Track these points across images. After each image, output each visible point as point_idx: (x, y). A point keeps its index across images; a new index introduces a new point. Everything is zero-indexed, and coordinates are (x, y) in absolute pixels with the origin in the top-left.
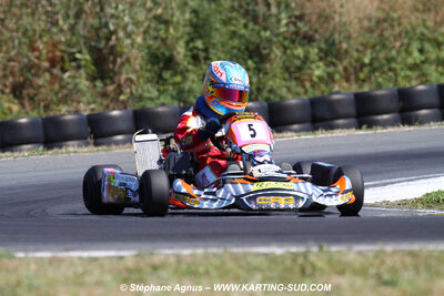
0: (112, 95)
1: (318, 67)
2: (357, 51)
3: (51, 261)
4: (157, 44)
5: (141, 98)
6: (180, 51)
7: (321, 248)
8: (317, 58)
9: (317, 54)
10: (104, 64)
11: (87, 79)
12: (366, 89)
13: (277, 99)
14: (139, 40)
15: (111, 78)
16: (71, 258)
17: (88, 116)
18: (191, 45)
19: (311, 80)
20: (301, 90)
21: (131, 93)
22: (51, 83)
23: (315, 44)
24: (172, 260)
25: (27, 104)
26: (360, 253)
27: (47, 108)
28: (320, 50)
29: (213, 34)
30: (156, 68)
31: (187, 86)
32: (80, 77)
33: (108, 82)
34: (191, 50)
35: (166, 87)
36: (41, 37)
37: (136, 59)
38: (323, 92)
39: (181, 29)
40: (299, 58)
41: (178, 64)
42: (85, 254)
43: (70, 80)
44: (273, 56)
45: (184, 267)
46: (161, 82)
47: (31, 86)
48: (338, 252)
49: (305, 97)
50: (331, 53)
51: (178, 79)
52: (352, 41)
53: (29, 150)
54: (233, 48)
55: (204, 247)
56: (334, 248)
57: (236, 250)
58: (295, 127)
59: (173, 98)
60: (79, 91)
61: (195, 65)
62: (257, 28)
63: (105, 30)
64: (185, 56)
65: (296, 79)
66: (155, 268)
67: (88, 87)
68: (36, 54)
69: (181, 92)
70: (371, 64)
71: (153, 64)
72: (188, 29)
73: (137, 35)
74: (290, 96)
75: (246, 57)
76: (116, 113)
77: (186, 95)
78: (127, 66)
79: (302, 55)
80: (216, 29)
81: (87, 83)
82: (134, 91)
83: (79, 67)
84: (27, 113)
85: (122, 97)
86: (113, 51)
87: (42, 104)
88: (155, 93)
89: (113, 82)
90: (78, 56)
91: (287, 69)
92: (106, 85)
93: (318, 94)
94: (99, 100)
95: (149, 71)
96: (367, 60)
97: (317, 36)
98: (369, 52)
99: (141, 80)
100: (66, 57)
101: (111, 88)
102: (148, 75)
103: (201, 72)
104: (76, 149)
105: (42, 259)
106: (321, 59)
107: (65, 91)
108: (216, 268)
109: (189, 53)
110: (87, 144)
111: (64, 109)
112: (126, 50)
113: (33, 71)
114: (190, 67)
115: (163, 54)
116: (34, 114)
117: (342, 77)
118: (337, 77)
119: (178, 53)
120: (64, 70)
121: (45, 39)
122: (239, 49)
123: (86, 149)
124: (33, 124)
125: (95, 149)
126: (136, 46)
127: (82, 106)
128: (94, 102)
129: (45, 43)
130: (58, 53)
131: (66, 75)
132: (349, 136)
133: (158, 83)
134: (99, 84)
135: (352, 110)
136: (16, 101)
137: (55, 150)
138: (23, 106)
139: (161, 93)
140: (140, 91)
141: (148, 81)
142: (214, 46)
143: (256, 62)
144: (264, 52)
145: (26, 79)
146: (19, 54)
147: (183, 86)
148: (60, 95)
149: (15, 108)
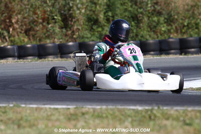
0: (70, 35)
1: (164, 26)
2: (182, 19)
3: (36, 109)
4: (92, 13)
5: (83, 37)
7: (159, 107)
8: (163, 22)
9: (164, 20)
10: (67, 20)
11: (59, 28)
12: (185, 37)
13: (145, 40)
14: (83, 11)
15: (70, 28)
16: (46, 108)
17: (58, 45)
18: (106, 14)
19: (160, 33)
20: (156, 36)
21: (79, 35)
22: (42, 29)
23: (163, 16)
24: (91, 110)
25: (31, 38)
26: (177, 110)
27: (40, 40)
28: (165, 18)
29: (117, 9)
30: (90, 24)
31: (104, 32)
32: (56, 27)
33: (69, 29)
34: (106, 16)
35: (95, 33)
36: (39, 8)
37: (81, 19)
38: (165, 38)
39: (102, 7)
40: (154, 21)
41: (100, 22)
42: (52, 107)
43: (51, 28)
44: (144, 21)
45: (96, 114)
46: (92, 30)
47: (34, 30)
48: (167, 109)
49: (157, 39)
50: (170, 21)
51: (100, 29)
52: (179, 15)
53: (30, 59)
54: (125, 16)
55: (107, 106)
56: (165, 108)
57: (120, 107)
58: (152, 53)
59: (97, 37)
60: (55, 33)
61: (108, 23)
62: (136, 7)
63: (68, 6)
64: (104, 19)
65: (154, 31)
66: (83, 114)
67: (59, 31)
68: (37, 16)
69: (101, 35)
70: (188, 26)
71: (89, 22)
72: (105, 7)
73: (82, 9)
74: (150, 39)
75: (131, 20)
76: (71, 44)
78: (77, 22)
79: (156, 21)
81: (59, 30)
83: (55, 22)
84: (31, 42)
85: (74, 36)
86: (71, 16)
87: (38, 39)
88: (89, 35)
89: (70, 30)
90: (55, 17)
91: (149, 27)
92: (67, 31)
93: (163, 38)
94: (64, 37)
95: (87, 25)
96: (186, 24)
97: (164, 12)
98: (187, 20)
99: (83, 29)
100: (50, 17)
101: (70, 32)
102: (86, 27)
104: (52, 59)
105: (33, 108)
106: (165, 23)
107: (49, 33)
108: (111, 115)
109: (106, 18)
110: (57, 57)
111: (48, 41)
112: (77, 15)
113: (35, 24)
114: (106, 24)
115: (94, 18)
116: (34, 43)
117: (174, 31)
118: (172, 31)
119: (100, 18)
120: (48, 23)
122: (128, 17)
123: (56, 59)
124: (33, 47)
125: (61, 59)
126: (81, 14)
127: (56, 40)
128: (62, 38)
129: (40, 11)
130: (46, 16)
131: (50, 26)
132: (176, 58)
133: (90, 31)
134: (64, 30)
135: (178, 46)
136: (26, 37)
137: (43, 59)
138: (30, 39)
139: (92, 35)
140: (82, 34)
141: (86, 30)
142: (117, 15)
143: (135, 23)
144: (140, 18)
145: (32, 27)
146: (29, 15)
147: (102, 32)
148: (46, 35)
149: (26, 40)
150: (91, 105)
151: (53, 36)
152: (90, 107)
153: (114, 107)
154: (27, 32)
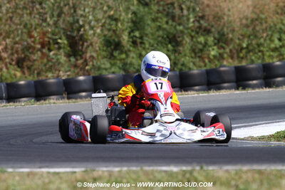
0: (81, 66)
1: (213, 49)
2: (239, 39)
3: (29, 174)
4: (111, 33)
5: (99, 68)
6: (125, 38)
7: (202, 167)
8: (212, 44)
9: (213, 41)
10: (76, 46)
11: (65, 56)
12: (244, 63)
13: (187, 70)
14: (98, 31)
15: (81, 56)
16: (43, 172)
17: (64, 80)
18: (132, 34)
19: (209, 58)
20: (202, 64)
21: (93, 65)
22: (42, 58)
23: (212, 35)
24: (106, 174)
25: (26, 71)
26: (227, 171)
27: (39, 74)
28: (215, 38)
29: (146, 27)
30: (109, 49)
31: (129, 61)
32: (61, 54)
33: (79, 58)
34: (132, 38)
35: (115, 61)
36: (35, 29)
37: (96, 43)
38: (216, 65)
39: (126, 24)
40: (201, 43)
41: (123, 47)
42: (52, 170)
43: (54, 57)
44: (184, 42)
45: (113, 179)
47: (29, 60)
48: (213, 170)
49: (204, 69)
50: (222, 40)
51: (123, 56)
52: (235, 33)
53: (25, 101)
54: (159, 36)
55: (129, 167)
56: (211, 168)
57: (147, 168)
58: (197, 88)
59: (120, 68)
60: (59, 63)
61: (134, 47)
62: (174, 24)
63: (77, 25)
64: (128, 41)
65: (199, 57)
66: (95, 179)
67: (65, 61)
68: (32, 39)
69: (125, 64)
70: (247, 48)
71: (108, 47)
72: (130, 24)
73: (98, 28)
74: (195, 68)
75: (167, 43)
76: (81, 78)
77: (128, 66)
78: (90, 47)
79: (203, 42)
80: (148, 25)
81: (65, 58)
82: (95, 64)
83: (59, 48)
84: (26, 78)
85: (87, 68)
86: (82, 39)
87: (36, 72)
88: (108, 65)
89: (82, 58)
90: (59, 41)
91: (193, 51)
92: (77, 60)
93: (213, 66)
94: (72, 69)
95: (105, 51)
96: (245, 45)
97: (213, 30)
98: (246, 40)
99: (100, 57)
100: (51, 41)
101: (80, 62)
102: (104, 53)
103: (138, 52)
104: (55, 101)
106: (215, 44)
107: (50, 64)
108: (134, 180)
109: (131, 40)
110: (63, 98)
111: (50, 75)
112: (90, 38)
113: (30, 51)
114: (131, 48)
115: (114, 40)
116: (30, 78)
117: (228, 56)
118: (225, 56)
119: (124, 40)
120: (50, 50)
121: (38, 30)
122: (163, 37)
123: (61, 101)
124: (28, 85)
125: (67, 101)
126: (96, 35)
127: (61, 73)
128: (70, 71)
129: (38, 32)
130: (46, 39)
131: (51, 53)
132: (230, 94)
133: (110, 58)
134: (73, 59)
135: (233, 77)
136: (19, 69)
137: (42, 101)
138: (23, 73)
139: (112, 65)
140: (99, 63)
141: (104, 57)
142: (147, 35)
143: (173, 46)
144: (179, 39)
145: (26, 56)
146: (21, 39)
147: (126, 60)
148: (47, 66)
149: (19, 74)
150: (106, 167)
151: (57, 67)
152: (105, 169)
153: (139, 169)
154: (20, 63)
